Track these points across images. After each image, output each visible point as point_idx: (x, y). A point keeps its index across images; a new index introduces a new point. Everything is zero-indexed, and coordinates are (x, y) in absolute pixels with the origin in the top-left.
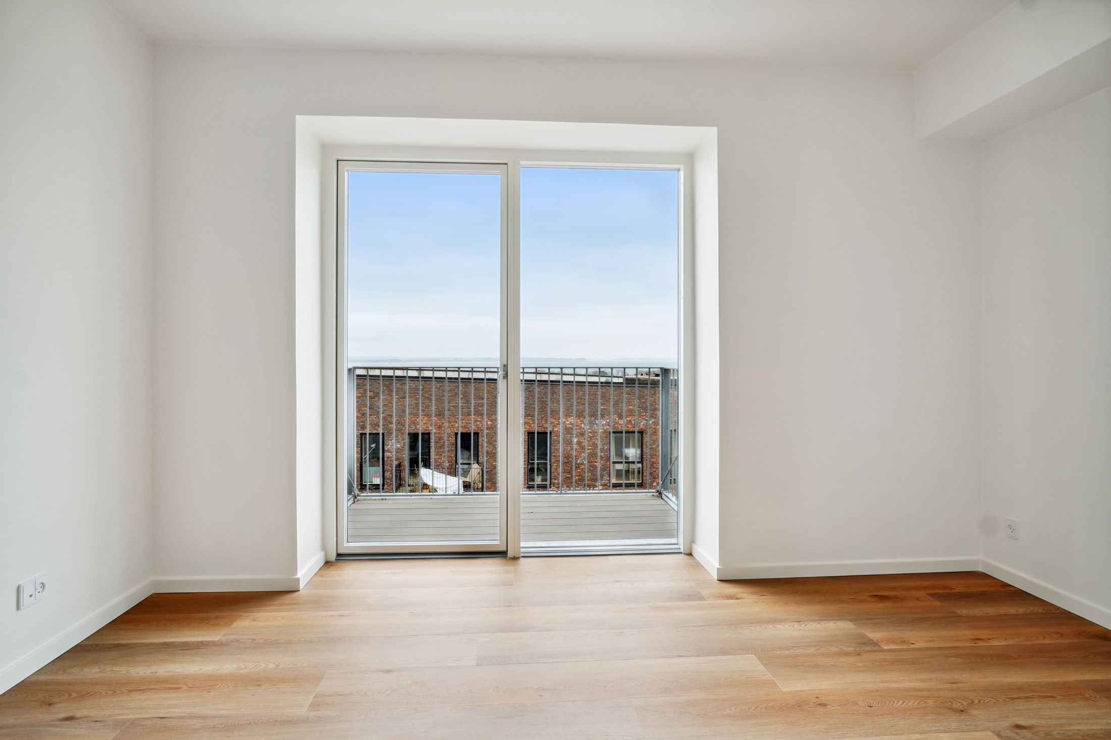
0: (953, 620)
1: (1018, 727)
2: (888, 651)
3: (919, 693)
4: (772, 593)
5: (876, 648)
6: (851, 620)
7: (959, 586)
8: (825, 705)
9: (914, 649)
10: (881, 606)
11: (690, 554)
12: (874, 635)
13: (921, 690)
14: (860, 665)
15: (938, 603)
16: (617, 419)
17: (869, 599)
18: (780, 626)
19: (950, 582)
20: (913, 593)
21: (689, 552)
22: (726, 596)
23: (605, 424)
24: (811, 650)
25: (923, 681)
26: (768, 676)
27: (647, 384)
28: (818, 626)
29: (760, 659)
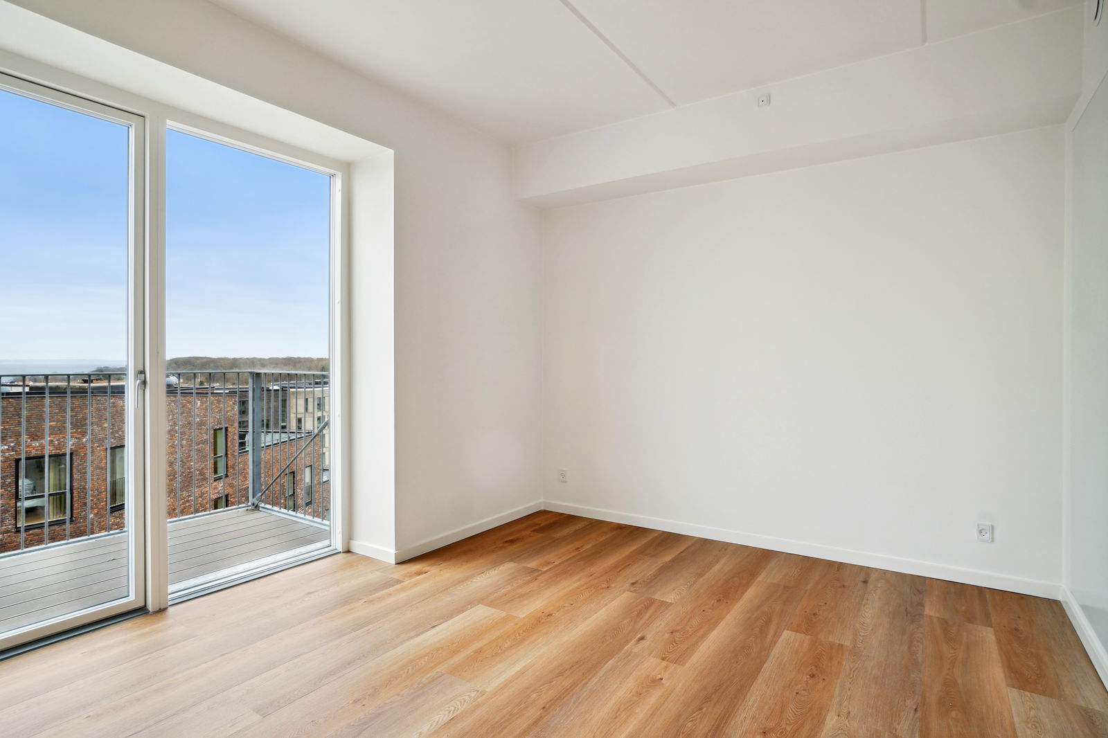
0: (556, 543)
1: (633, 584)
2: (547, 571)
3: (584, 587)
4: (445, 560)
5: (540, 572)
6: (509, 561)
7: (542, 521)
8: (551, 615)
9: (557, 566)
10: (515, 547)
11: (348, 551)
12: (532, 564)
13: (583, 585)
14: (542, 585)
15: (540, 535)
16: (29, 440)
17: (506, 545)
18: (474, 580)
19: (537, 520)
20: (524, 533)
21: (346, 550)
22: (416, 573)
23: (8, 449)
24: (509, 588)
25: (579, 580)
26: (504, 614)
27: (87, 393)
28: (496, 571)
29: (487, 605)
